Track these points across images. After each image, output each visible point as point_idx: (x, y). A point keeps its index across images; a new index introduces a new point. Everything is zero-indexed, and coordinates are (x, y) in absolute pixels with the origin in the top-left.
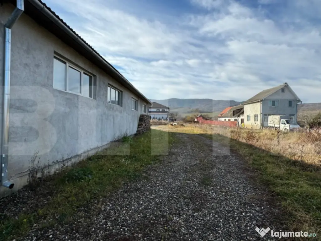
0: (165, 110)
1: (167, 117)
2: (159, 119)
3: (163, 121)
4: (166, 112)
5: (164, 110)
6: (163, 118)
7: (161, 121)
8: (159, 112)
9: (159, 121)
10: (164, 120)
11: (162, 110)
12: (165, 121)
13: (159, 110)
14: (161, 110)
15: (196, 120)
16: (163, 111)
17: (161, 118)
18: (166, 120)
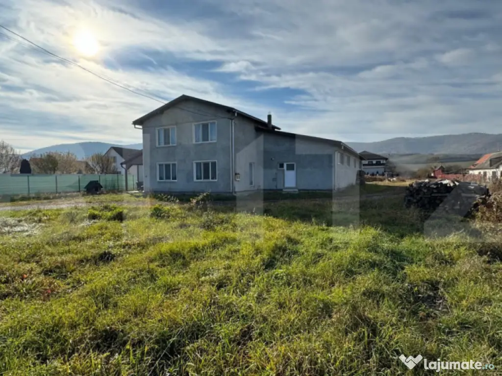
0: (382, 162)
1: (385, 171)
2: (373, 175)
3: (378, 176)
4: (383, 164)
5: (380, 162)
6: (377, 173)
7: (374, 177)
8: (373, 165)
9: (373, 177)
10: (380, 175)
11: (377, 162)
12: (381, 177)
13: (372, 162)
14: (374, 162)
15: (432, 175)
16: (378, 164)
17: (375, 173)
18: (383, 175)
